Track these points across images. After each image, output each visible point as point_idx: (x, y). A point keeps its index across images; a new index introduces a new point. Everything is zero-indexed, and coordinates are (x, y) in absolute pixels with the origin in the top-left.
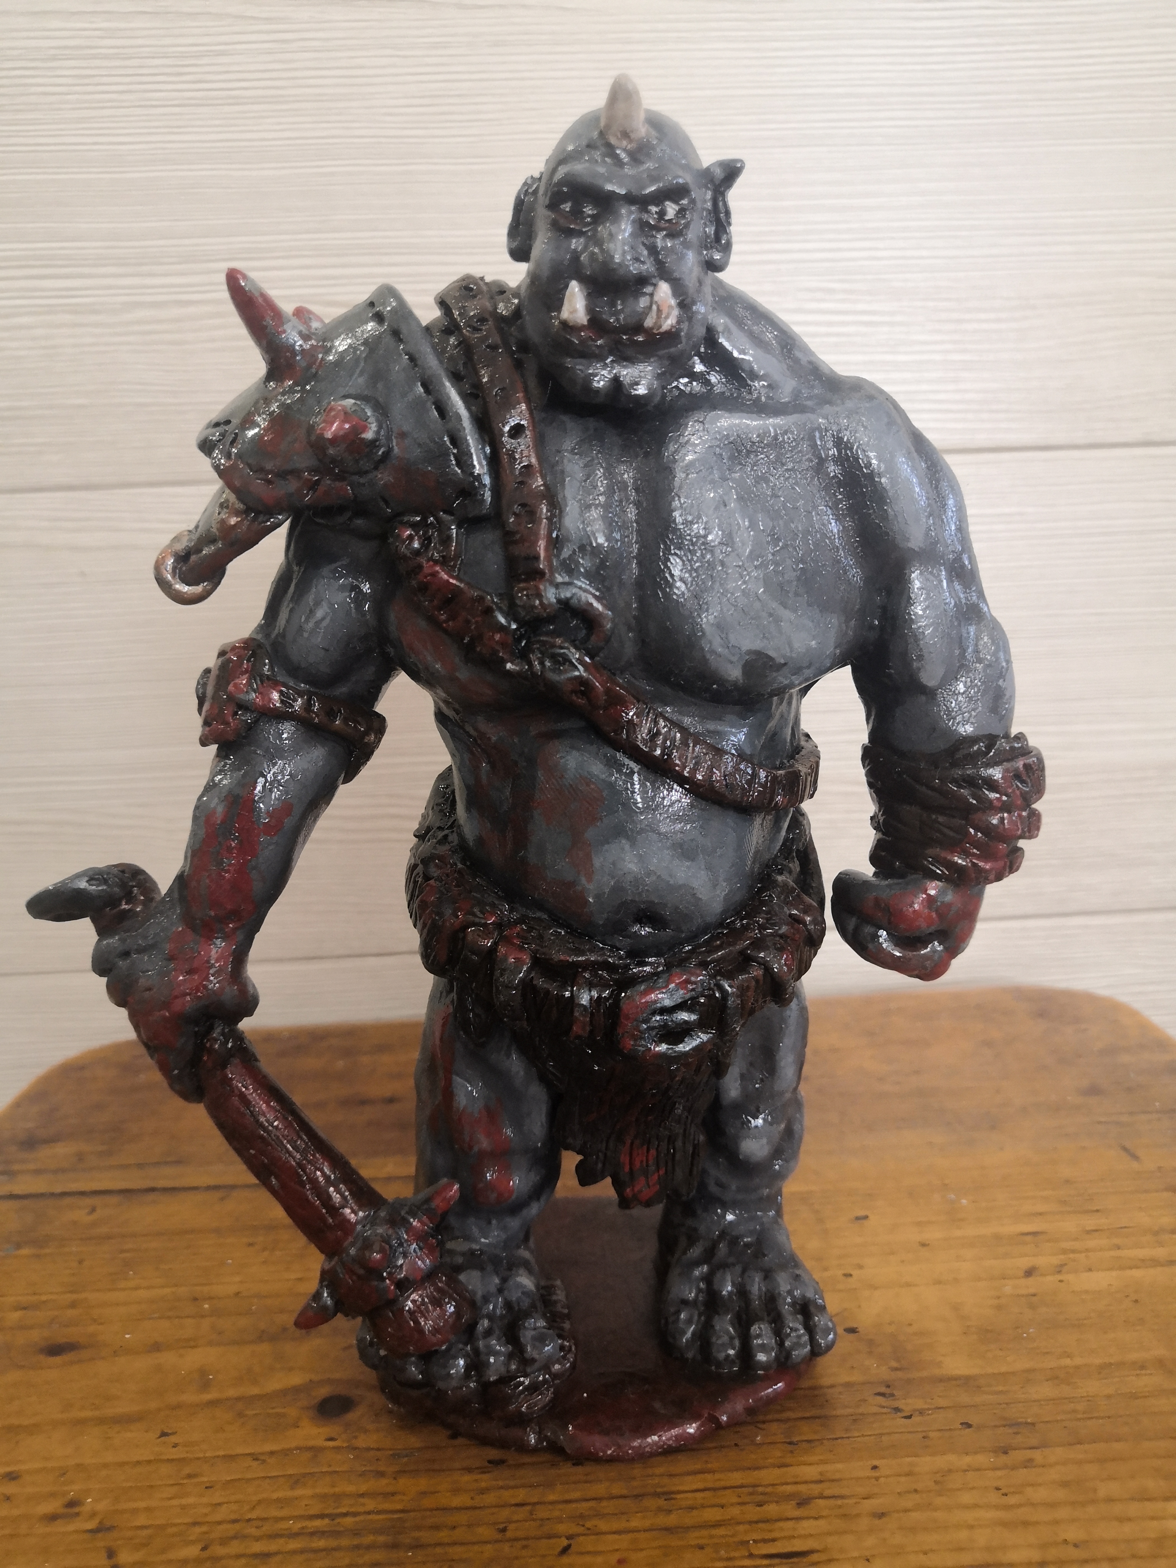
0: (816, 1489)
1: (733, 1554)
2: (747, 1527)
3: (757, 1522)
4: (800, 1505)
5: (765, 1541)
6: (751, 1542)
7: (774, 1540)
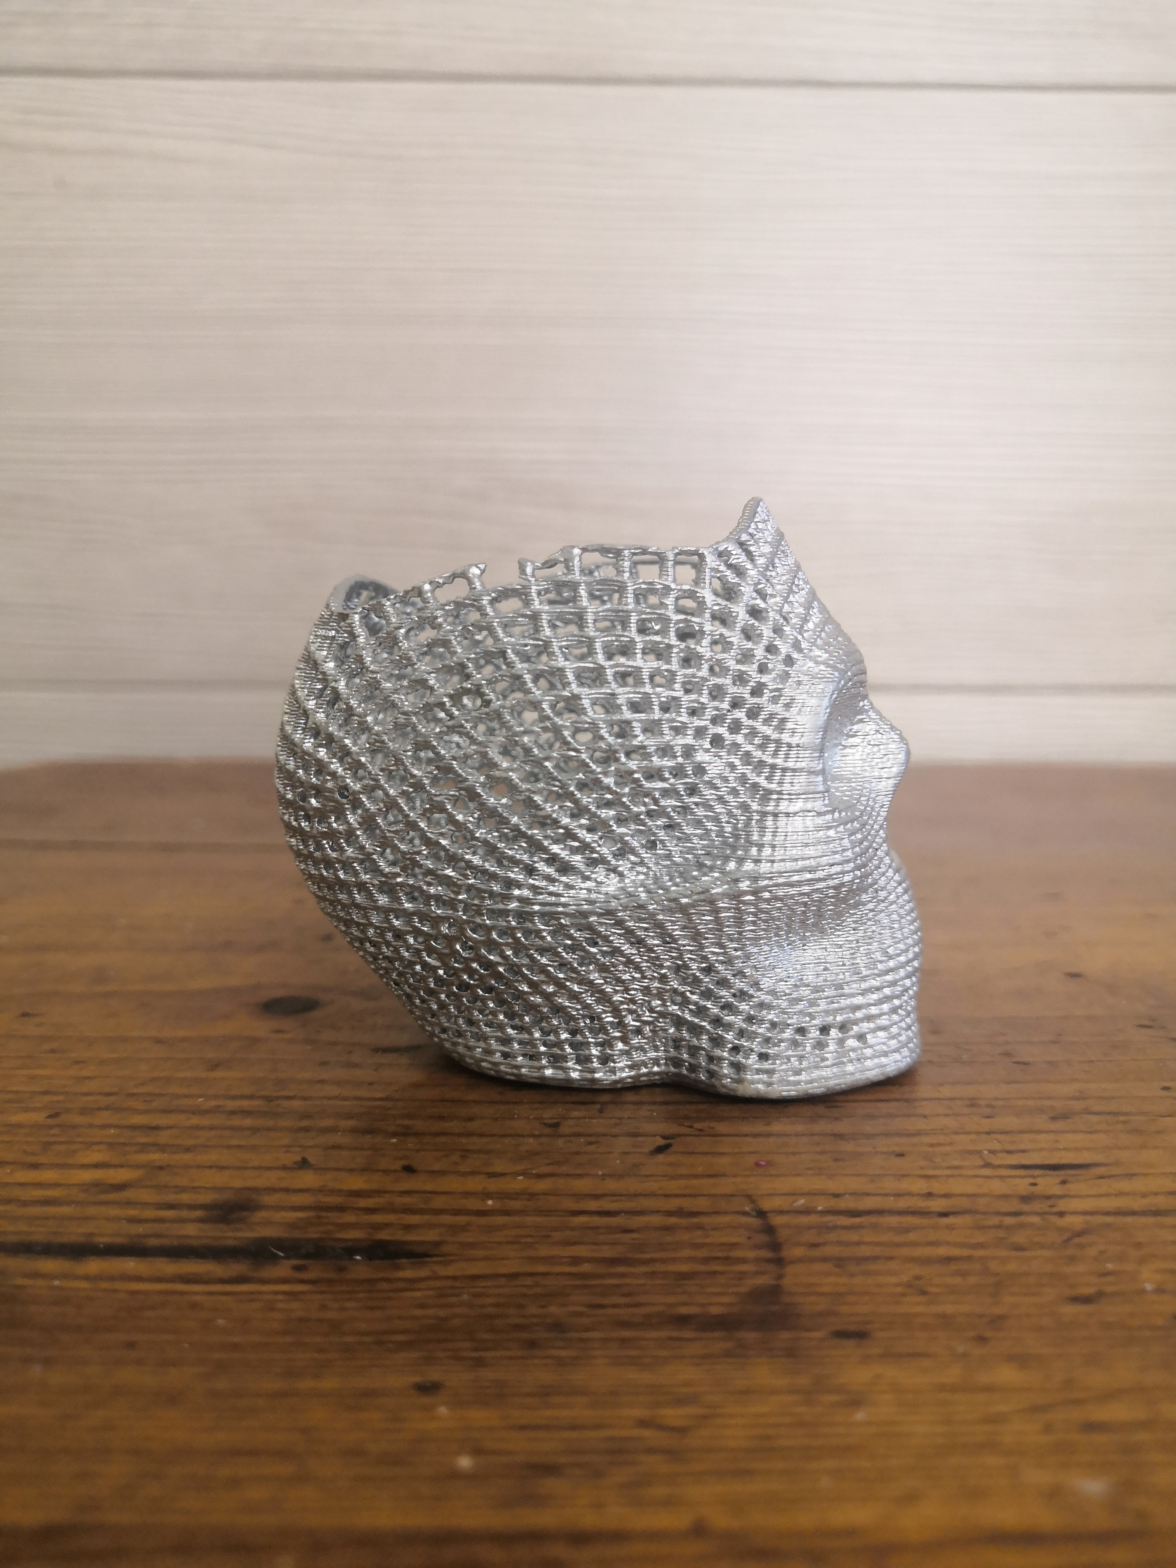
0: (1078, 1105)
1: (956, 1163)
2: (973, 1137)
3: (988, 1133)
4: (1054, 1118)
5: (1009, 1152)
6: (986, 1152)
7: (1023, 1151)
